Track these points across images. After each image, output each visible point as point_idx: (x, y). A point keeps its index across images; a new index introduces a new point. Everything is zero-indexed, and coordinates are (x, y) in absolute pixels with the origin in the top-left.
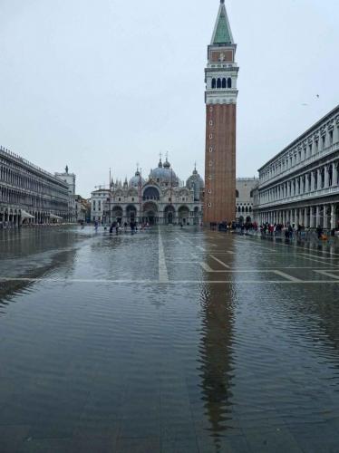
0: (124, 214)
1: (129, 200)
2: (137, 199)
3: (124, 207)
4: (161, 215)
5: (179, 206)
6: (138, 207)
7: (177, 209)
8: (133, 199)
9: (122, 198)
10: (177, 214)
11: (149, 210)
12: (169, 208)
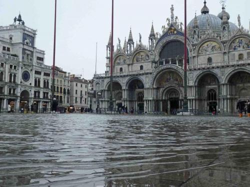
0: (125, 95)
1: (136, 68)
2: (148, 67)
3: (123, 82)
4: (192, 94)
5: (229, 71)
6: (147, 81)
7: (223, 79)
8: (142, 67)
9: (125, 67)
10: (225, 91)
11: (167, 85)
12: (207, 77)
